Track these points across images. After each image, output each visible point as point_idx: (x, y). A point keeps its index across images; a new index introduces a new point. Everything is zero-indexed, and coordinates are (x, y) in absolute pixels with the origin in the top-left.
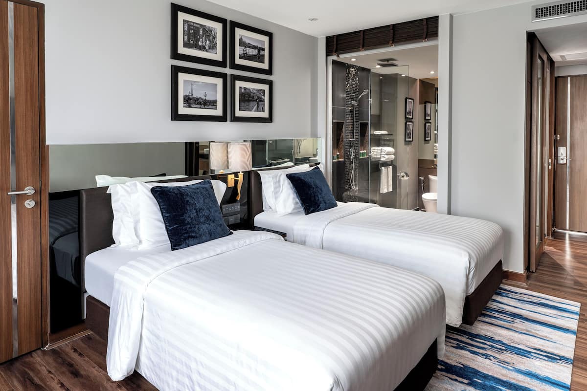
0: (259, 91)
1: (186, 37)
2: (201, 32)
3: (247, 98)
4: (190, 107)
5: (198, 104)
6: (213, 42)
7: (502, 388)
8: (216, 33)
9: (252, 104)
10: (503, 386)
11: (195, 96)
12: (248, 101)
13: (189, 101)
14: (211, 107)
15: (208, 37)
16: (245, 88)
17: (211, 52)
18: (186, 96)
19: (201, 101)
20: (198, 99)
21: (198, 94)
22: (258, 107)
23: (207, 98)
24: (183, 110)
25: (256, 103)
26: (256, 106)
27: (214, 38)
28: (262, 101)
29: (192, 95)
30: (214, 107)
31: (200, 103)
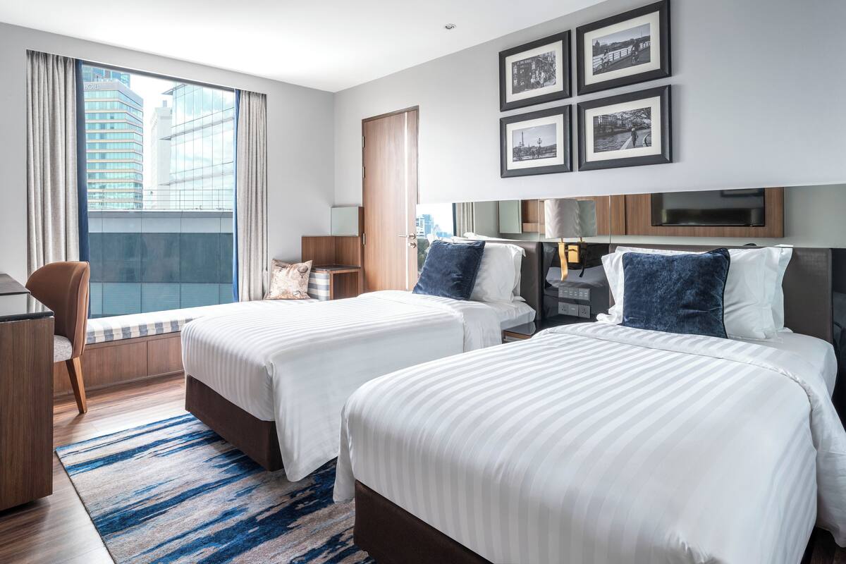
0: (636, 113)
1: (516, 81)
2: (534, 67)
3: (610, 131)
4: (521, 160)
5: (530, 155)
6: (549, 71)
7: (224, 546)
8: (554, 57)
9: (619, 138)
10: (227, 550)
11: (526, 146)
12: (613, 134)
13: (519, 153)
14: (547, 155)
15: (542, 68)
16: (605, 117)
17: (548, 85)
18: (516, 148)
19: (534, 150)
20: (530, 148)
21: (531, 142)
22: (634, 140)
23: (542, 145)
24: (512, 165)
25: (630, 134)
26: (630, 139)
27: (551, 65)
28: (645, 128)
29: (523, 145)
30: (552, 154)
31: (533, 154)
